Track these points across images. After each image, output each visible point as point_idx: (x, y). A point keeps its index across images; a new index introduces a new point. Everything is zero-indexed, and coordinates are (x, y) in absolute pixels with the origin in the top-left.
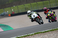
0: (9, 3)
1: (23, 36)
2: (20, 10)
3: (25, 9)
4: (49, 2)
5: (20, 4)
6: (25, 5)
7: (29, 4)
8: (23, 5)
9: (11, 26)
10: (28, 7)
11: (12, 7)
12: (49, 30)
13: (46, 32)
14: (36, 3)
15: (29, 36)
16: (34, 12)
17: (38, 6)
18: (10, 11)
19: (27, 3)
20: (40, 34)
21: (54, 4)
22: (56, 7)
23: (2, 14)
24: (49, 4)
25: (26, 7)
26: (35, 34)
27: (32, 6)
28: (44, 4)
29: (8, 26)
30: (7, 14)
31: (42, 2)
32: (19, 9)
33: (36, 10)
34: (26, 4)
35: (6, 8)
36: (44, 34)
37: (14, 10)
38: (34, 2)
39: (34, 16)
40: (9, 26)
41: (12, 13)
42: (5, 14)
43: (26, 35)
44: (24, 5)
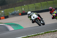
0: (20, 2)
1: (34, 35)
2: (31, 9)
3: (35, 8)
5: (30, 3)
6: (35, 4)
7: (39, 3)
8: (33, 4)
9: (21, 25)
10: (38, 6)
11: (23, 6)
13: (56, 31)
14: (46, 2)
15: (39, 35)
17: (48, 5)
18: (21, 10)
19: (37, 2)
20: (50, 33)
23: (13, 13)
25: (36, 6)
27: (42, 5)
28: (54, 3)
29: (18, 25)
30: (18, 13)
31: (52, 1)
32: (29, 8)
33: (46, 9)
35: (16, 7)
36: (54, 33)
37: (24, 9)
38: (45, 1)
39: (34, 17)
40: (20, 24)
41: (23, 12)
42: (15, 13)
43: (36, 34)
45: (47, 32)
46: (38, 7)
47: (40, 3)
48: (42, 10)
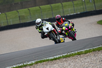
2: (11, 20)
3: (18, 19)
4: (61, 5)
10: (24, 14)
12: (61, 56)
13: (55, 59)
14: (37, 8)
15: (26, 66)
16: (47, 22)
17: (41, 12)
19: (22, 8)
20: (45, 63)
21: (69, 9)
22: (74, 15)
24: (61, 10)
25: (20, 15)
26: (37, 63)
27: (31, 12)
28: (52, 9)
31: (49, 5)
34: (21, 10)
36: (52, 63)
38: (35, 6)
43: (21, 65)
44: (18, 12)
45: (41, 62)
46: (23, 16)
47: (27, 9)
48: (31, 21)
